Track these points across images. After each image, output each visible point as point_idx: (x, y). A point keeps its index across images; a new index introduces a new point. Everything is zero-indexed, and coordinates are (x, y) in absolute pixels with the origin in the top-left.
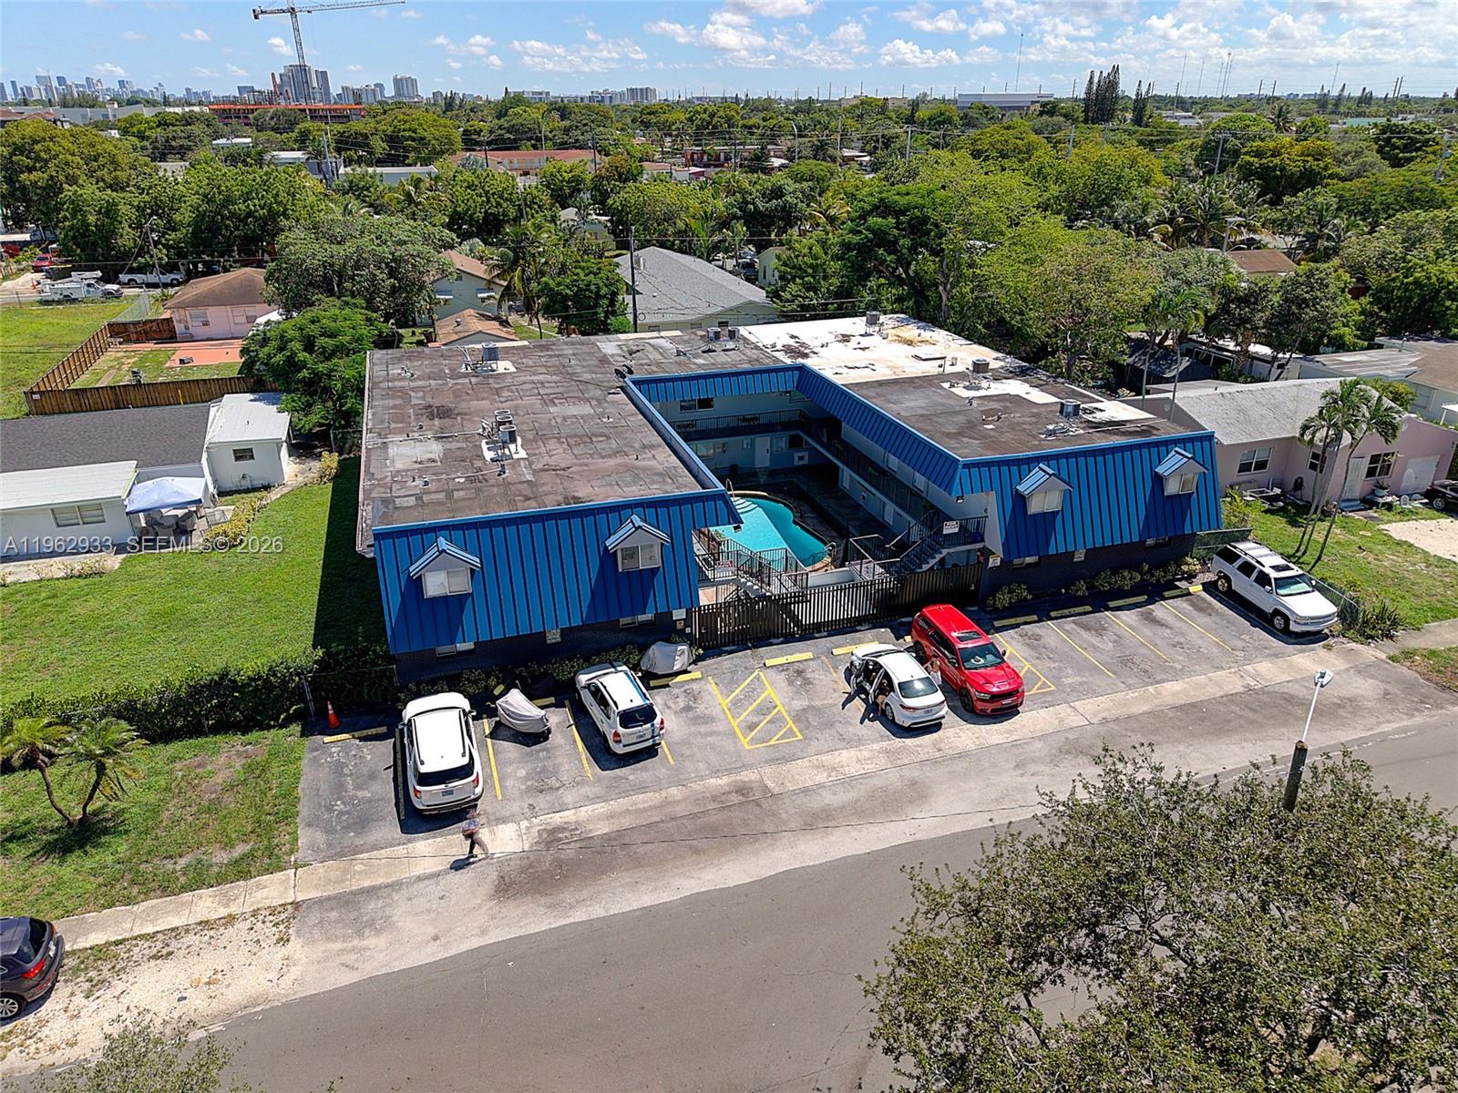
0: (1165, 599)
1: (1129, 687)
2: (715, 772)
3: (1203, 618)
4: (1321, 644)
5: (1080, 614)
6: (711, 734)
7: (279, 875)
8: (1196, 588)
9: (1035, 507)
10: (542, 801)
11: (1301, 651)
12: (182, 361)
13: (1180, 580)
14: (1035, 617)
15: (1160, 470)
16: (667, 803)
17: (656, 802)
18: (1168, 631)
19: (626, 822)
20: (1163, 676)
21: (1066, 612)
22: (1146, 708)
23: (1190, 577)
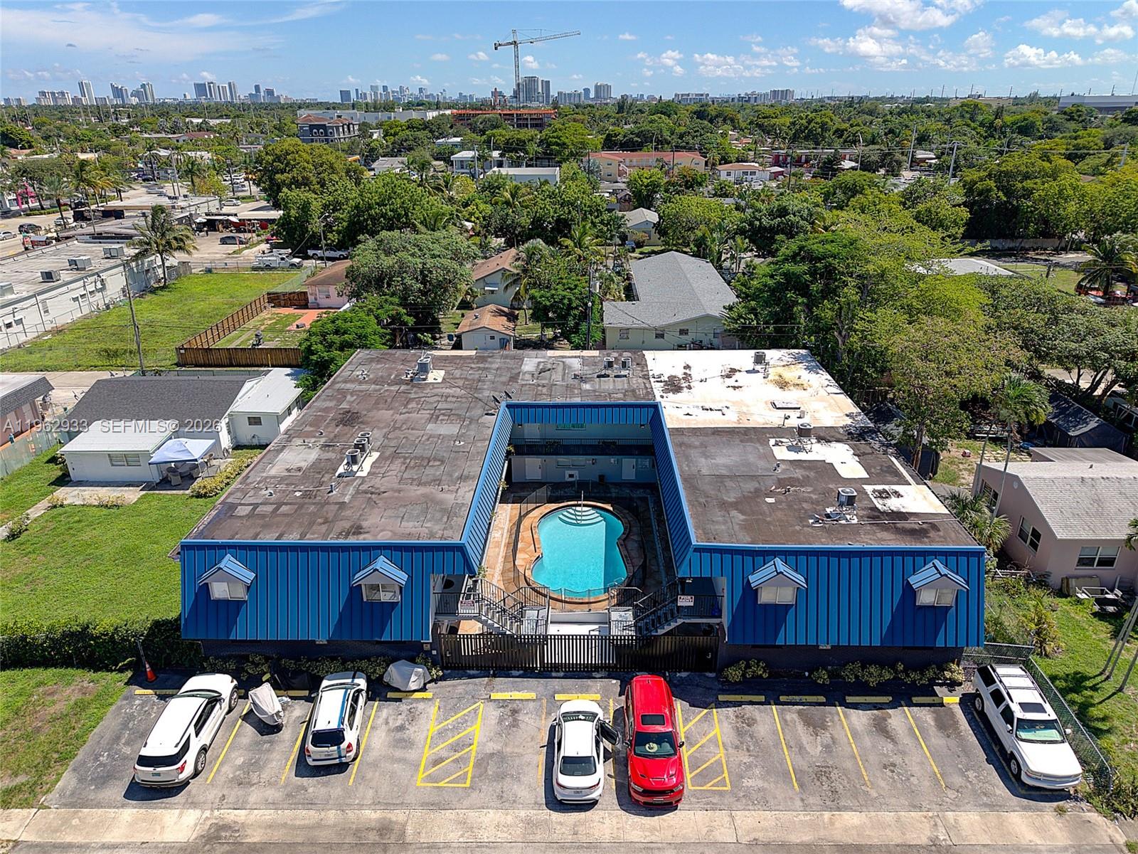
0: (910, 704)
1: (806, 807)
2: (375, 804)
3: (938, 740)
4: (1055, 804)
5: (811, 704)
6: (400, 760)
7: (25, 811)
8: (952, 700)
9: (766, 597)
10: (234, 794)
11: (1025, 809)
12: (298, 327)
13: (941, 685)
14: (762, 698)
15: (912, 580)
16: (319, 825)
17: (312, 821)
18: (891, 746)
19: (277, 836)
20: (849, 803)
21: (797, 698)
22: (807, 838)
23: (952, 685)
